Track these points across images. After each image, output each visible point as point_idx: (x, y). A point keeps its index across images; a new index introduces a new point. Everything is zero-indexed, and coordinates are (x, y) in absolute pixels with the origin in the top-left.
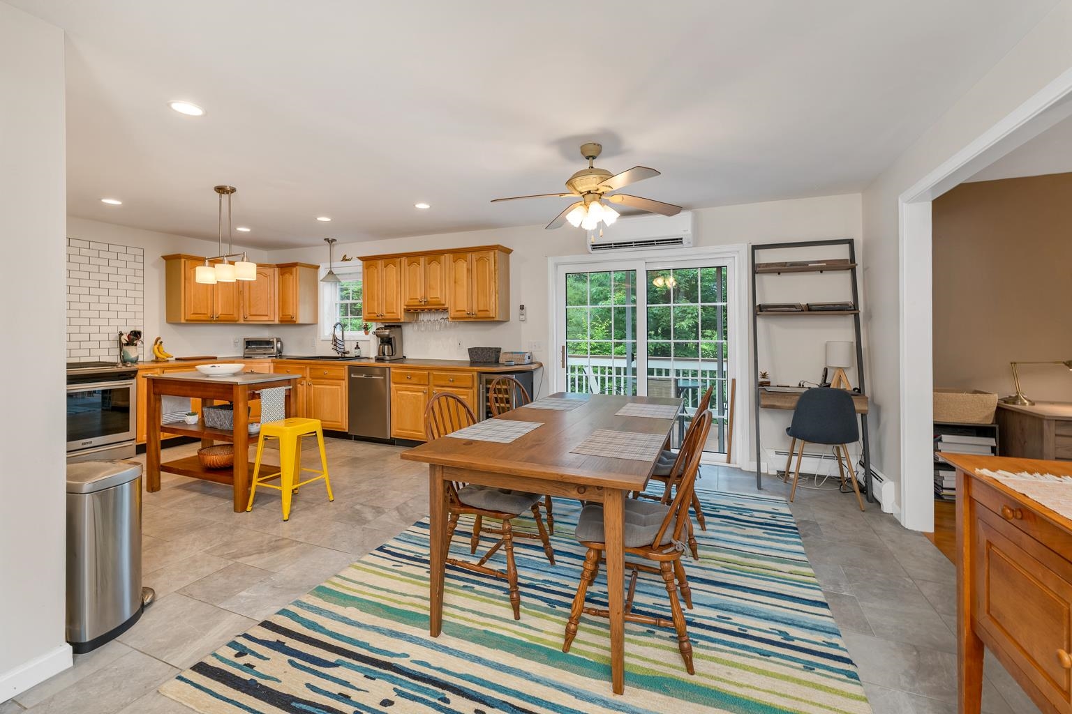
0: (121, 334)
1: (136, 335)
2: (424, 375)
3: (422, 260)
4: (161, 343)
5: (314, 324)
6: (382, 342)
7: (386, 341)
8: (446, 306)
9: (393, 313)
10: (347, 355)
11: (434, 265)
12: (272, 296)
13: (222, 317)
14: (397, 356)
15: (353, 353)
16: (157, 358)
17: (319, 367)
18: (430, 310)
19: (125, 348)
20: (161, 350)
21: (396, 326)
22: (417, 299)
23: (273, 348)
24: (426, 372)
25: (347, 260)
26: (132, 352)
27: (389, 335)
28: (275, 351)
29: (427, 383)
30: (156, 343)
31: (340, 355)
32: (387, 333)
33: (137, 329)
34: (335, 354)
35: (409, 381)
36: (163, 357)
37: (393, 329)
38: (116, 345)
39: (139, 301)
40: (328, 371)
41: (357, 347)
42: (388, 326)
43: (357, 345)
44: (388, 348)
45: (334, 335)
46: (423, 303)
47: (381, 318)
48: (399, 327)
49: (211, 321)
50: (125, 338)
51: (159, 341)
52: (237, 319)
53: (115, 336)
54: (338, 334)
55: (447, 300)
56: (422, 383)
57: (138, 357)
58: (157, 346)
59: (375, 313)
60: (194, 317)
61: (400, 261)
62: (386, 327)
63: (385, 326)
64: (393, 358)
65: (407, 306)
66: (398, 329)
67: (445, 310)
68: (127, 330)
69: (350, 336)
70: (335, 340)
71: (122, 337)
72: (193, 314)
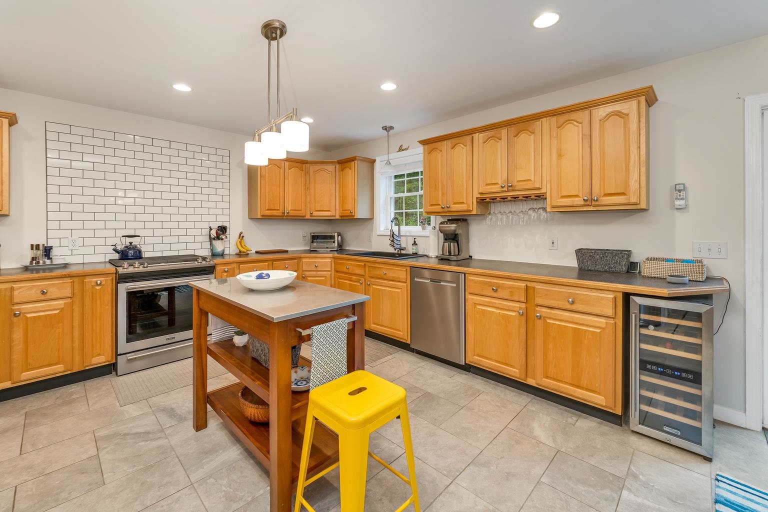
0: (211, 229)
1: (223, 230)
2: (518, 288)
3: (504, 132)
4: (243, 237)
5: (370, 219)
6: (445, 239)
7: (452, 237)
8: (542, 191)
9: (463, 203)
10: (403, 252)
11: (523, 136)
12: (334, 192)
13: (292, 213)
14: (464, 255)
15: (410, 250)
16: (240, 252)
17: (377, 265)
18: (515, 198)
19: (214, 242)
20: (243, 244)
21: (462, 220)
22: (497, 184)
23: (334, 242)
24: (522, 285)
25: (403, 150)
26: (219, 246)
27: (455, 231)
28: (336, 245)
29: (523, 299)
30: (239, 238)
31: (396, 252)
32: (453, 228)
33: (225, 224)
34: (391, 250)
35: (495, 295)
36: (245, 251)
37: (460, 223)
38: (208, 240)
39: (226, 199)
40: (386, 270)
41: (415, 244)
42: (452, 220)
43: (415, 242)
44: (454, 246)
45: (391, 230)
46: (506, 189)
47: (446, 210)
48: (465, 220)
49: (283, 216)
50: (214, 233)
51: (242, 235)
52: (304, 215)
53: (206, 232)
54: (396, 229)
55: (544, 183)
56: (516, 298)
57: (224, 250)
58: (239, 240)
59: (439, 205)
60: (268, 213)
61: (472, 137)
62: (451, 221)
63: (449, 220)
64: (460, 257)
65: (481, 194)
66: (464, 223)
67: (541, 197)
68: (215, 226)
69: (407, 231)
70: (393, 235)
71: (212, 232)
72: (268, 210)
